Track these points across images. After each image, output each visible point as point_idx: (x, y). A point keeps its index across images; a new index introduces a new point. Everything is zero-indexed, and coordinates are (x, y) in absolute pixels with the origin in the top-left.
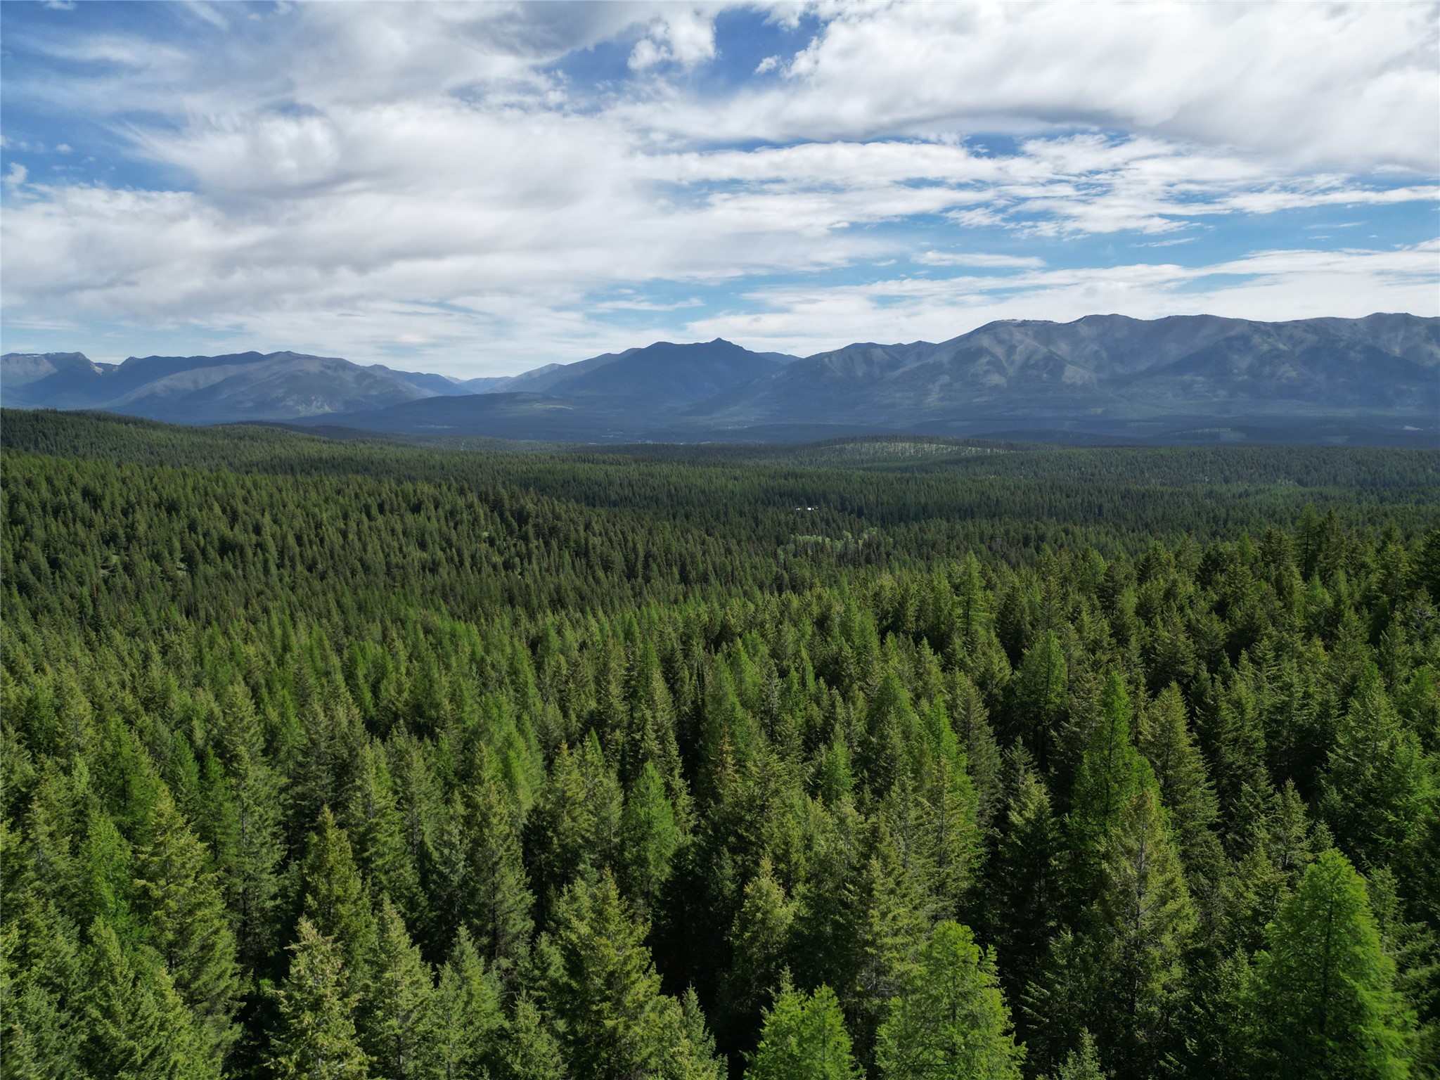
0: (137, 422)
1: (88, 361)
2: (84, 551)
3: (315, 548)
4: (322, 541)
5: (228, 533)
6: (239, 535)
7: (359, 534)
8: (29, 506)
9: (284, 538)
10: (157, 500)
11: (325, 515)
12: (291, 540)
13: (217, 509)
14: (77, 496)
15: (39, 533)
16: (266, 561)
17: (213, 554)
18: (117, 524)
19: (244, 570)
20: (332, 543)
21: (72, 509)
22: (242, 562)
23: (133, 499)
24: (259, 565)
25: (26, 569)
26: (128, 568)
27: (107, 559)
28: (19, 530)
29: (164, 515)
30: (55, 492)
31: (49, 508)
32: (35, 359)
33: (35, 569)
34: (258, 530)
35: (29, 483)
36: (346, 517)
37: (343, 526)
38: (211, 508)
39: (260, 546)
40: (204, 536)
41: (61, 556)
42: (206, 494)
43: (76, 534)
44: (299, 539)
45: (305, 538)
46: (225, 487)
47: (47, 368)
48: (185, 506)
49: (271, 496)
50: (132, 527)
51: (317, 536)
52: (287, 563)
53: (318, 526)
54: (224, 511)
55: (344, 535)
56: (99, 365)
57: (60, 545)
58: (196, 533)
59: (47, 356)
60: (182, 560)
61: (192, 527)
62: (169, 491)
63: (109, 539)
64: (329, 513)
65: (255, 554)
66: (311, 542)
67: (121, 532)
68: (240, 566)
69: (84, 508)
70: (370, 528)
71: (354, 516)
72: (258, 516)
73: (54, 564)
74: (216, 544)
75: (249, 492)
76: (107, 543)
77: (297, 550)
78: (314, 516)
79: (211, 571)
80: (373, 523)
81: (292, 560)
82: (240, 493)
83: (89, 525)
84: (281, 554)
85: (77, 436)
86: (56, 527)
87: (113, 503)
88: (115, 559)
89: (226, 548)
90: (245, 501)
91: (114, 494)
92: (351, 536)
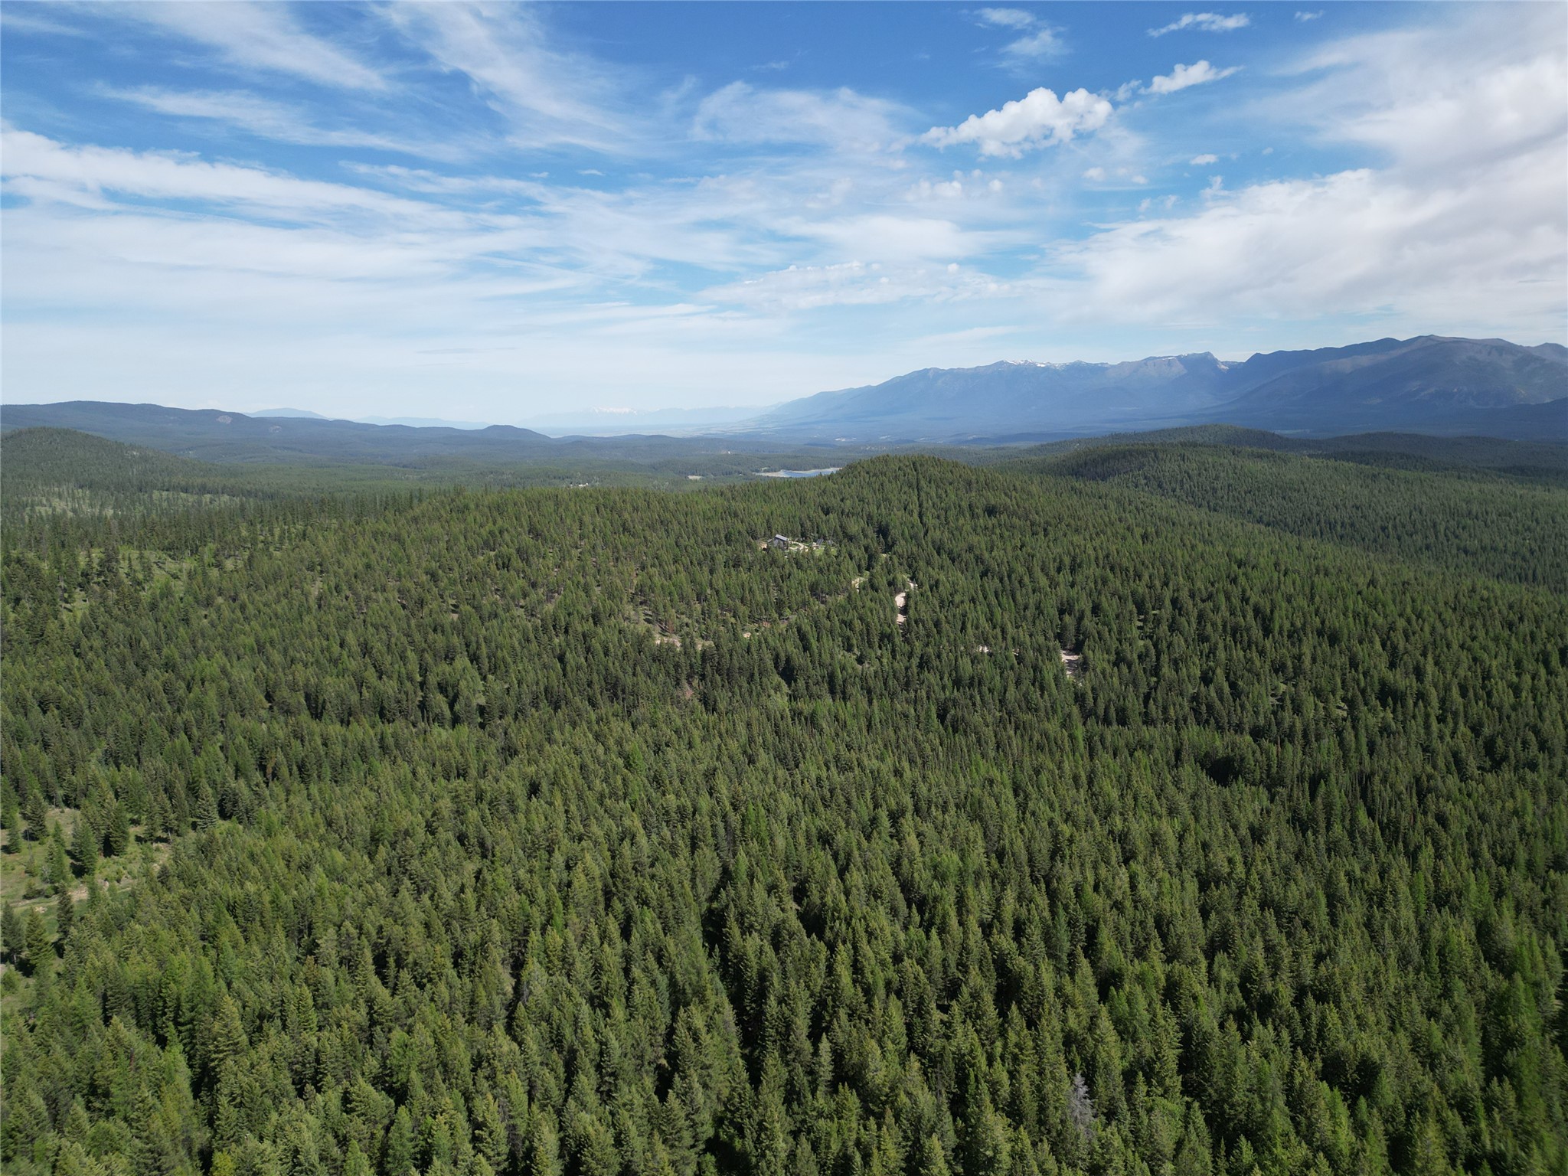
1: (1215, 360)
4: (1489, 696)
6: (1400, 680)
7: (1534, 690)
8: (1213, 624)
9: (1447, 689)
10: (1320, 626)
11: (1494, 664)
12: (1455, 692)
13: (1378, 646)
14: (1250, 617)
15: (1221, 655)
16: (1427, 716)
18: (1286, 653)
19: (1404, 722)
20: (1501, 700)
21: (1248, 632)
22: (1404, 714)
24: (1420, 720)
25: (1213, 694)
26: (1295, 701)
27: (1276, 687)
28: (1206, 647)
30: (1233, 611)
31: (1229, 630)
33: (1220, 693)
34: (1419, 673)
35: (1212, 599)
36: (1519, 666)
38: (1371, 642)
39: (1421, 696)
40: (1365, 674)
42: (1367, 623)
43: (1252, 661)
44: (1463, 690)
45: (1471, 691)
47: (1179, 369)
49: (1434, 632)
52: (1449, 718)
55: (1516, 690)
57: (1239, 671)
58: (1356, 671)
59: (1179, 357)
60: (1343, 700)
61: (1354, 664)
63: (1278, 668)
64: (1500, 661)
65: (1416, 704)
66: (1476, 696)
67: (1289, 663)
68: (1401, 718)
69: (1257, 632)
70: (1548, 683)
71: (1529, 665)
72: (1420, 657)
73: (1235, 690)
74: (1377, 687)
75: (1410, 623)
76: (1276, 671)
77: (1461, 704)
78: (1482, 662)
79: (1371, 720)
80: (1552, 679)
82: (1401, 624)
83: (1262, 653)
84: (1443, 708)
87: (1281, 626)
88: (1283, 687)
90: (1406, 635)
91: (1281, 617)
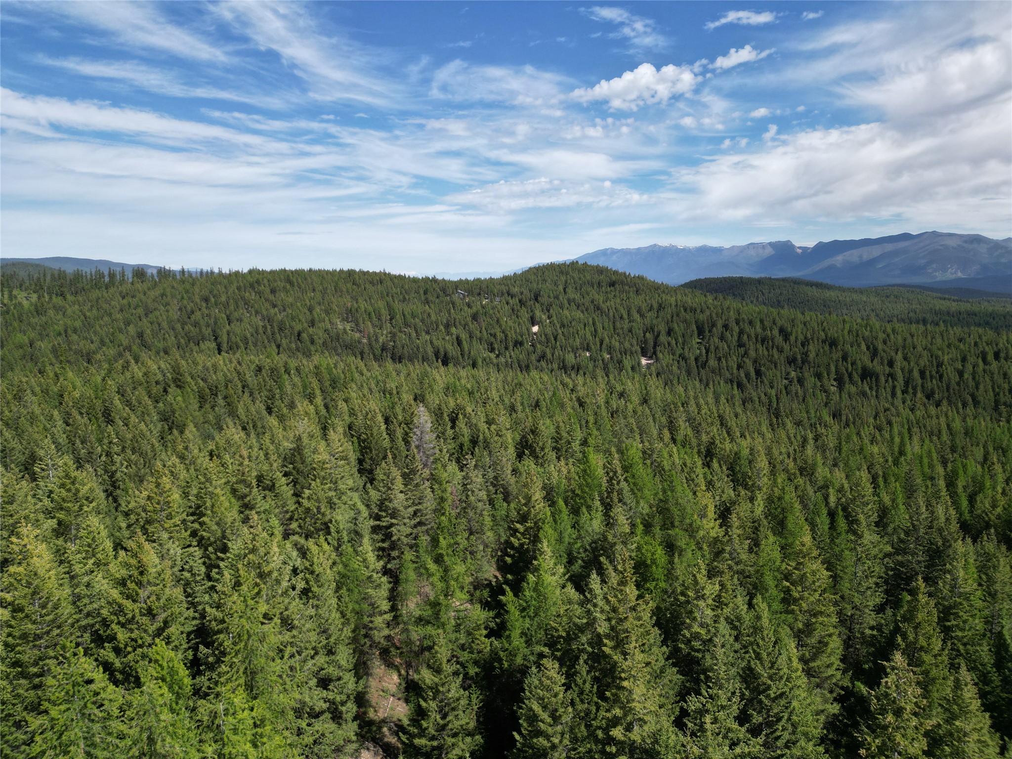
0: (819, 285)
1: (793, 246)
2: (776, 367)
3: (934, 381)
4: (941, 377)
5: (869, 364)
6: (876, 366)
7: (974, 374)
8: (749, 336)
9: (911, 371)
10: (824, 337)
11: (946, 357)
12: (916, 374)
13: (864, 347)
14: (776, 332)
15: (752, 353)
16: (894, 387)
17: (856, 377)
18: (797, 351)
19: (877, 391)
20: (949, 379)
21: (773, 340)
22: (876, 386)
23: (809, 336)
24: (888, 390)
25: (743, 375)
26: (800, 381)
27: (788, 374)
28: (742, 350)
29: (827, 348)
30: (764, 329)
31: (759, 339)
32: (763, 246)
33: (747, 375)
34: (891, 364)
35: (751, 323)
36: (964, 360)
37: (960, 367)
38: (859, 346)
39: (891, 375)
40: (852, 364)
41: (762, 369)
42: (857, 335)
43: (773, 356)
44: (922, 374)
45: (928, 373)
46: (871, 331)
47: (769, 251)
48: (841, 343)
49: (905, 340)
50: (806, 354)
51: (937, 373)
52: (910, 390)
53: (940, 365)
54: (868, 348)
55: (961, 374)
56: (800, 248)
57: (762, 362)
58: (846, 362)
59: (770, 244)
60: (835, 380)
61: (845, 358)
62: (833, 332)
63: (791, 361)
64: (950, 356)
65: (887, 381)
66: (932, 377)
67: (799, 357)
68: (875, 388)
69: (779, 340)
70: (984, 371)
71: (971, 359)
72: (893, 354)
73: (758, 373)
74: (860, 371)
75: (888, 336)
76: (790, 363)
77: (920, 381)
78: (937, 357)
79: (853, 389)
80: (987, 367)
81: (915, 388)
82: (882, 336)
83: (781, 351)
84: (907, 383)
85: (781, 294)
86: (762, 351)
87: (796, 338)
88: (793, 374)
89: (866, 374)
90: (885, 342)
91: (798, 333)
92: (966, 376)
